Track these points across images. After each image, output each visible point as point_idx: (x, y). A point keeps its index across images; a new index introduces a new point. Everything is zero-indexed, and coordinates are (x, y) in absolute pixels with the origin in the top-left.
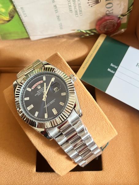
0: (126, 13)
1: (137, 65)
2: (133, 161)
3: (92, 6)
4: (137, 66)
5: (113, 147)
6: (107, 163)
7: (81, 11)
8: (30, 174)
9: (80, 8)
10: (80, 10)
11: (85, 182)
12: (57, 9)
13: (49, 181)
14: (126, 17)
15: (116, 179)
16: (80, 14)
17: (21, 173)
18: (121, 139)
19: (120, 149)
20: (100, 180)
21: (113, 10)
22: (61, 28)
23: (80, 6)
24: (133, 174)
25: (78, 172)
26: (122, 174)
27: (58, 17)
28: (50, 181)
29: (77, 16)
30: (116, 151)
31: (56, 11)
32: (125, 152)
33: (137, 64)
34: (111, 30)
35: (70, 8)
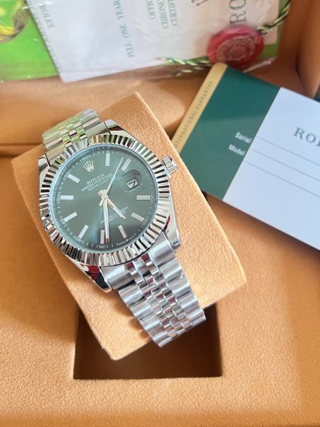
0: (275, 22)
1: (298, 131)
2: (292, 355)
3: (198, 4)
5: (246, 325)
6: (231, 359)
7: (174, 15)
8: (60, 385)
9: (172, 9)
10: (173, 12)
11: (183, 403)
12: (121, 10)
13: (103, 400)
14: (275, 29)
15: (252, 395)
16: (173, 21)
17: (39, 381)
18: (264, 306)
19: (261, 328)
20: (216, 399)
21: (245, 12)
22: (129, 53)
23: (172, 4)
24: (291, 384)
25: (168, 379)
26: (266, 384)
27: (124, 28)
28: (105, 400)
29: (165, 25)
30: (253, 333)
31: (120, 14)
32: (272, 335)
33: (296, 129)
34: (243, 59)
35: (151, 9)
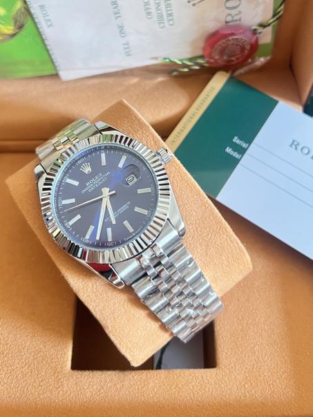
0: (270, 21)
1: (293, 143)
2: (285, 347)
3: (194, 5)
4: (291, 146)
5: (240, 317)
7: (170, 15)
8: (58, 376)
9: (169, 9)
10: (169, 12)
12: (119, 10)
14: (269, 29)
16: (169, 21)
17: (38, 372)
18: (259, 299)
19: (255, 320)
21: (240, 12)
22: (126, 53)
23: (168, 4)
24: (284, 376)
27: (121, 28)
29: (162, 25)
30: (247, 325)
31: (117, 14)
32: (266, 328)
33: (291, 141)
34: (238, 59)
35: (148, 9)
